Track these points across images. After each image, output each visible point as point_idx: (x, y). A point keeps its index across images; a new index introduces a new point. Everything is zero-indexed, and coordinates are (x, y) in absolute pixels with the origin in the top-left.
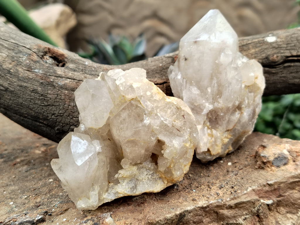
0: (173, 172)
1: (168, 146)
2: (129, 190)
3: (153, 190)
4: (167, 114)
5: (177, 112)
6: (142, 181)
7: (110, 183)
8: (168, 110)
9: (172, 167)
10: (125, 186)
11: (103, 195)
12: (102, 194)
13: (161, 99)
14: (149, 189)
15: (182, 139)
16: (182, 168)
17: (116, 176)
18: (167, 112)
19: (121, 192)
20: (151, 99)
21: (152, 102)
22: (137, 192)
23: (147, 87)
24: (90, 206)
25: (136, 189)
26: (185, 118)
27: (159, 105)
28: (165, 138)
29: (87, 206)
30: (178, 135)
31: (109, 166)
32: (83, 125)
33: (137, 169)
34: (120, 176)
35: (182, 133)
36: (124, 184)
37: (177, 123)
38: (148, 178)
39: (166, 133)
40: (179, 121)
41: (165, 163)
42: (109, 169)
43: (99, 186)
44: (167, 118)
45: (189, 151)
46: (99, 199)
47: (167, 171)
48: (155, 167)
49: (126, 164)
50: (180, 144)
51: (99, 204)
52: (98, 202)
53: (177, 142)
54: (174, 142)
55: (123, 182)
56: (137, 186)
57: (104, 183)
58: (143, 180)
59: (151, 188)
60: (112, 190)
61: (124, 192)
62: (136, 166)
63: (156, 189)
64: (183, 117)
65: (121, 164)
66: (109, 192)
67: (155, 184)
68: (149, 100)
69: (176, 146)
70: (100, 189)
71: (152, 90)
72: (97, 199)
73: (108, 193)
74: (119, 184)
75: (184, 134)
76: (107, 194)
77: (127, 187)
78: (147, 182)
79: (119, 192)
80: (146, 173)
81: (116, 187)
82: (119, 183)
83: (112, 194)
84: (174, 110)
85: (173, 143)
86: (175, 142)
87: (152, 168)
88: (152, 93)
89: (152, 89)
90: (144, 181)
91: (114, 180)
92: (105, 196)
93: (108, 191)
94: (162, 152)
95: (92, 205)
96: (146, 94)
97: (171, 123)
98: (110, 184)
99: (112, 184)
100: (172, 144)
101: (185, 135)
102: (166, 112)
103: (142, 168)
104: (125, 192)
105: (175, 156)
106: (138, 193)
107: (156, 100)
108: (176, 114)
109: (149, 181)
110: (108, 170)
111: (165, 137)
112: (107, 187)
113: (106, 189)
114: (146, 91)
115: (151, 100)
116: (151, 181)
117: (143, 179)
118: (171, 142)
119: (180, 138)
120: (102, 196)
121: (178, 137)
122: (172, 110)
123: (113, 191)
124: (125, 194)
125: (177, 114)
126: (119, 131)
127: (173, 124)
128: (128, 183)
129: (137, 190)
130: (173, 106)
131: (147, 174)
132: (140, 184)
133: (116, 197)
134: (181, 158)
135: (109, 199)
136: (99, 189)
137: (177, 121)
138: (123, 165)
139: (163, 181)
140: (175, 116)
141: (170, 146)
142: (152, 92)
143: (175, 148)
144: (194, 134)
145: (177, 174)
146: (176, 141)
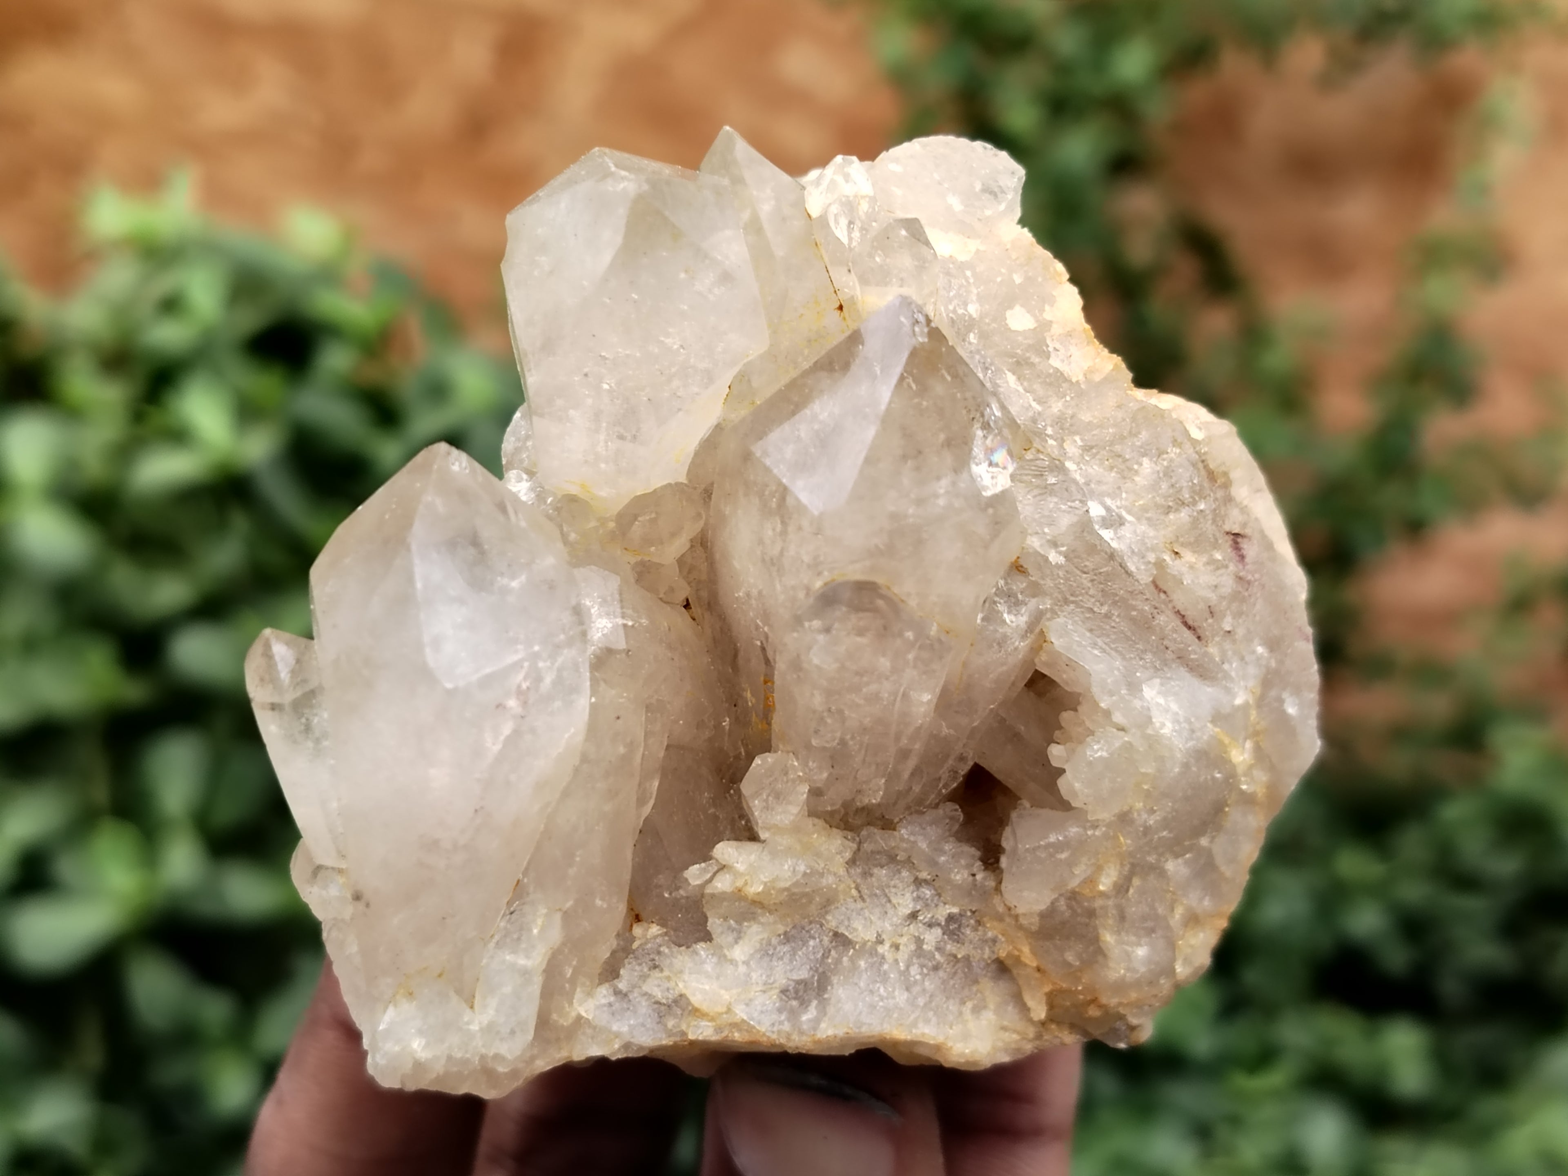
0: (1108, 938)
1: (1107, 714)
2: (772, 999)
3: (940, 1039)
4: (1129, 485)
5: (1199, 493)
6: (873, 953)
7: (638, 919)
8: (1141, 465)
9: (1102, 894)
10: (742, 969)
11: (579, 994)
12: (573, 981)
13: (1097, 378)
14: (914, 1024)
15: (1207, 693)
16: (1168, 927)
17: (695, 874)
18: (1130, 469)
19: (704, 1007)
20: (1036, 360)
21: (1037, 386)
22: (823, 1025)
23: (1018, 279)
24: (465, 1062)
25: (823, 1005)
26: (1242, 557)
27: (1085, 417)
28: (1095, 645)
29: (450, 1058)
30: (1182, 658)
31: (656, 784)
32: (520, 480)
33: (848, 855)
34: (723, 884)
35: (1213, 650)
36: (739, 953)
37: (1191, 567)
38: (919, 941)
39: (1105, 609)
40: (1204, 559)
41: (1059, 847)
42: (652, 802)
43: (558, 917)
44: (1129, 518)
45: (1235, 816)
46: (543, 1022)
47: (1064, 923)
48: (979, 877)
49: (778, 796)
50: (1188, 721)
51: (533, 1059)
52: (532, 1045)
53: (1174, 707)
54: (1151, 693)
55: (730, 938)
56: (835, 980)
57: (598, 902)
58: (881, 949)
59: (927, 1021)
60: (644, 977)
61: (729, 1010)
62: (850, 835)
63: (966, 1037)
64: (1236, 547)
65: (747, 786)
66: (622, 985)
67: (963, 1003)
68: (1019, 365)
69: (1163, 725)
70: (564, 944)
71: (1047, 307)
72: (530, 1012)
73: (617, 992)
74: (701, 947)
75: (1226, 666)
76: (604, 994)
77: (754, 975)
78: (908, 967)
79: (696, 1000)
80: (905, 903)
81: (681, 959)
82: (707, 937)
83: (644, 1007)
84: (1186, 477)
85: (1142, 698)
86: (1161, 701)
87: (960, 876)
88: (1044, 326)
89: (1050, 300)
90: (889, 957)
91: (676, 902)
92: (591, 1004)
93: (617, 976)
94: (1056, 753)
95: (483, 1057)
96: (1000, 318)
97: (1152, 557)
98: (637, 930)
99: (655, 930)
100: (1137, 703)
101: (1227, 676)
102: (1127, 472)
103: (884, 860)
104: (741, 1013)
105: (1139, 805)
106: (830, 1032)
107: (1067, 380)
108: (1195, 503)
109: (922, 966)
110: (647, 810)
111: (1099, 642)
112: (613, 943)
113: (604, 953)
114: (1009, 302)
115: (1032, 365)
116: (936, 968)
117: (880, 942)
118: (1134, 687)
119: (1195, 682)
120: (571, 1003)
121: (1183, 671)
122: (1168, 473)
123: (655, 987)
124: (735, 1026)
125: (1202, 506)
126: (779, 527)
127: (1160, 565)
128: (766, 952)
129: (831, 1010)
130: (1175, 443)
131: (914, 916)
132: (854, 967)
133: (670, 1033)
134: (1175, 848)
135: (617, 1035)
136: (556, 935)
137: (1189, 556)
138: (757, 794)
139: (1018, 999)
140: (1184, 515)
141: (1118, 717)
142: (1048, 316)
143: (1154, 741)
144: (1285, 695)
145: (1128, 956)
146: (1165, 694)
